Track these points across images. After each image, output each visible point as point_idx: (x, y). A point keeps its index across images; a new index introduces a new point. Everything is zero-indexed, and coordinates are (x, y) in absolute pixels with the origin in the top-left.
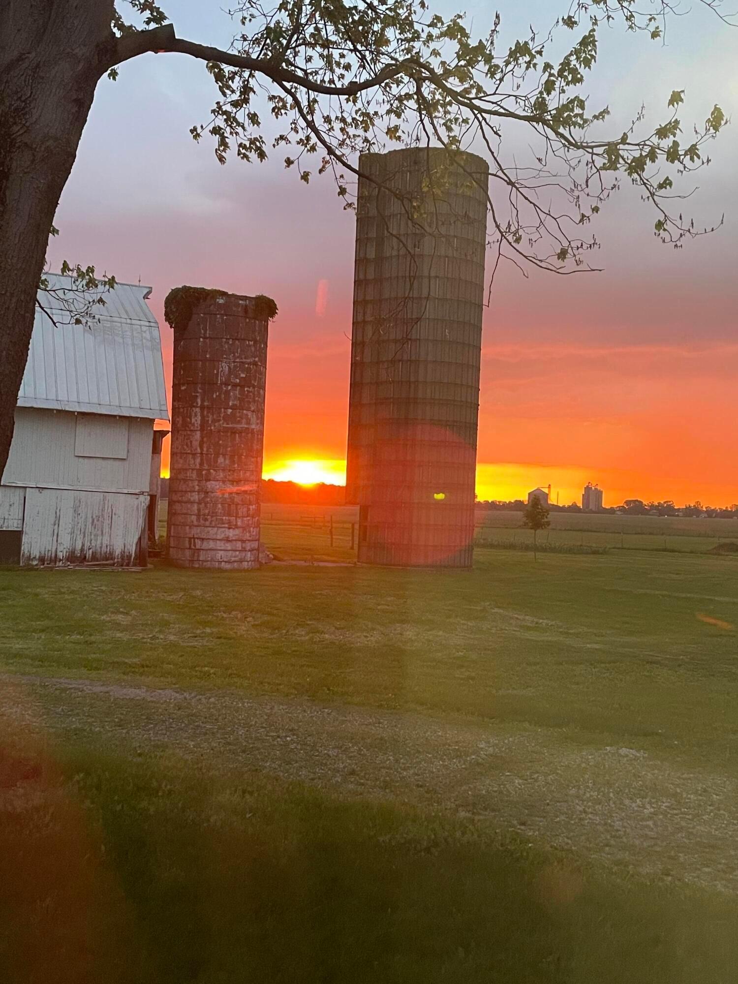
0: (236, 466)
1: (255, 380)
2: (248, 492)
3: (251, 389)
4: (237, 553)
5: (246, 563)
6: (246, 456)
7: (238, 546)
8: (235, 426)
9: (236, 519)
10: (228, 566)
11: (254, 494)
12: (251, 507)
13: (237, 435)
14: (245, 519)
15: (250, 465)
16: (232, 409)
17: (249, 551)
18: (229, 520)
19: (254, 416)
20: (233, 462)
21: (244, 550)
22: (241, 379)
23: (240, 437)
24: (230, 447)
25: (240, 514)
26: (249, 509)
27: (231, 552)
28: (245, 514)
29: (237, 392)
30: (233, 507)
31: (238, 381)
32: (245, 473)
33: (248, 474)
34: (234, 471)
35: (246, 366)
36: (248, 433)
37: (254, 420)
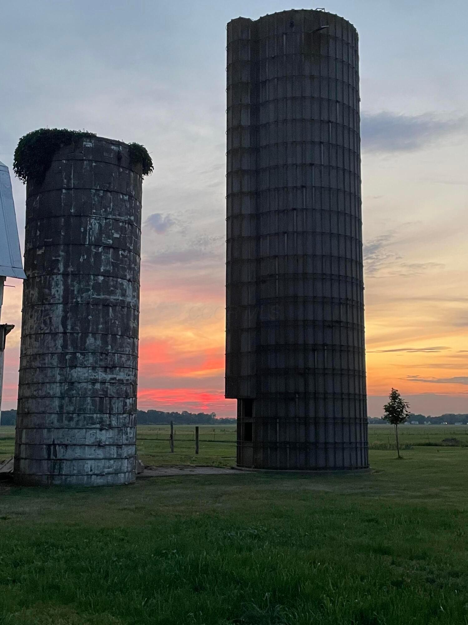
0: (110, 347)
1: (131, 243)
2: (125, 382)
3: (126, 253)
4: (112, 462)
5: (123, 475)
6: (122, 336)
7: (112, 452)
8: (107, 297)
9: (110, 417)
10: (99, 481)
11: (131, 383)
12: (128, 401)
13: (111, 309)
14: (121, 417)
15: (126, 347)
16: (104, 276)
17: (126, 458)
18: (101, 418)
19: (131, 287)
20: (105, 343)
21: (120, 458)
22: (114, 239)
23: (114, 311)
24: (102, 324)
25: (115, 411)
26: (125, 404)
27: (103, 461)
28: (121, 410)
29: (110, 255)
30: (106, 401)
31: (111, 242)
32: (121, 357)
33: (124, 359)
34: (107, 355)
36: (123, 307)
37: (129, 292)
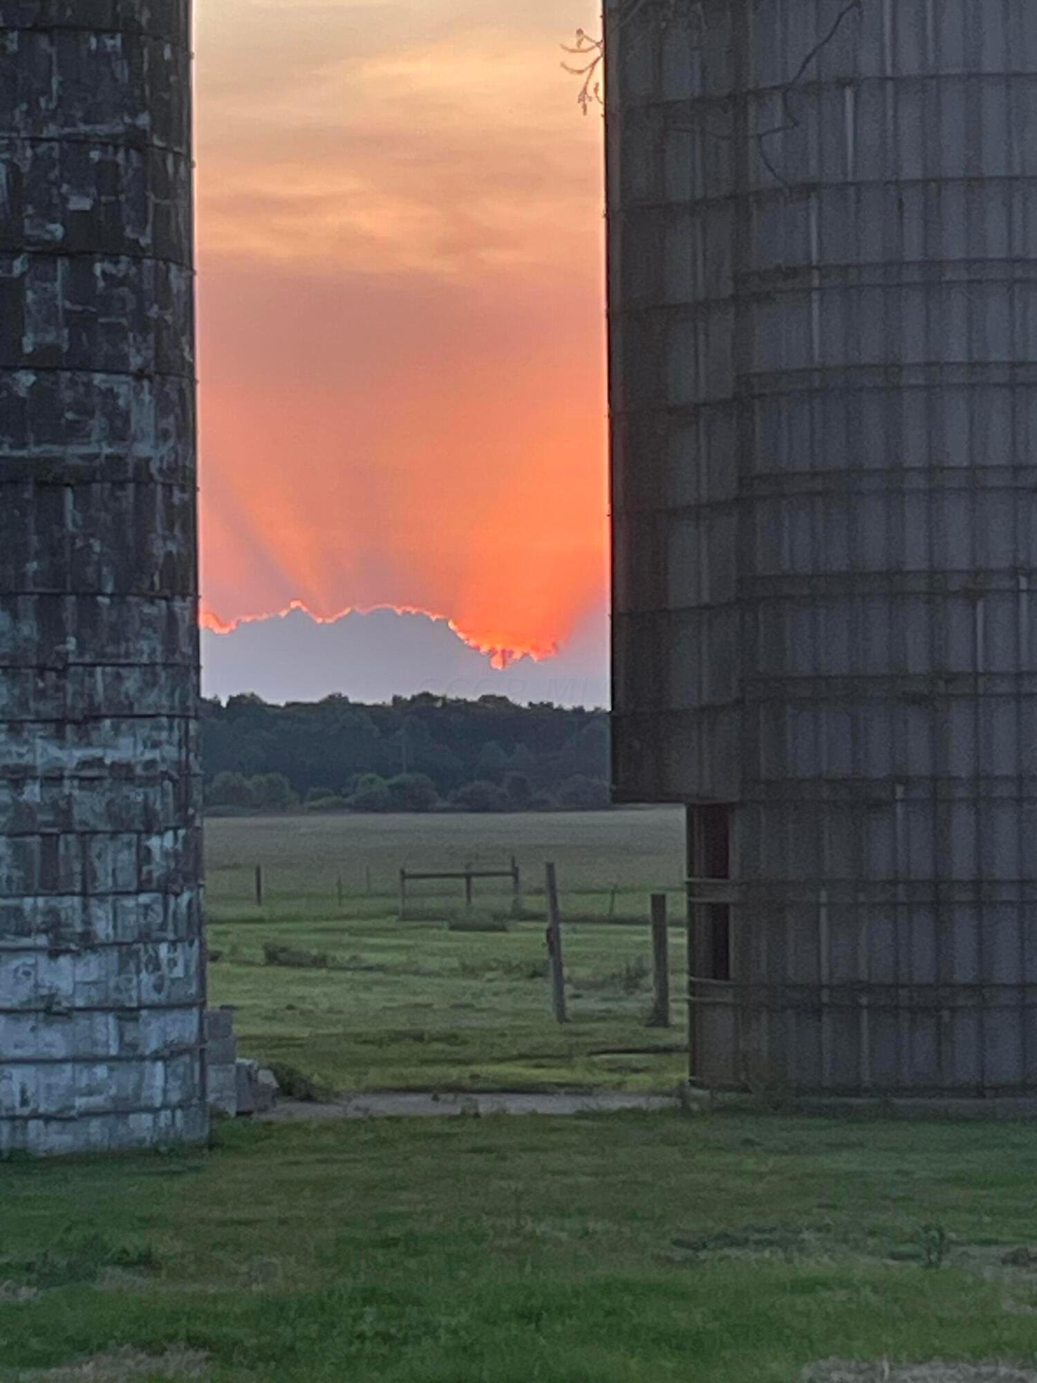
0: (71, 644)
1: (141, 224)
2: (139, 770)
3: (124, 266)
4: (101, 1071)
5: (146, 1119)
6: (119, 596)
7: (100, 1036)
8: (56, 450)
9: (85, 907)
10: (56, 1139)
11: (165, 775)
12: (154, 842)
13: (69, 496)
14: (130, 902)
15: (139, 636)
16: (37, 370)
17: (156, 1057)
18: (52, 912)
19: (147, 397)
20: (52, 628)
21: (130, 1055)
22: (73, 220)
23: (83, 502)
24: (38, 556)
25: (105, 883)
26: (144, 856)
27: (68, 1067)
28: (127, 878)
29: (58, 286)
30: (68, 845)
31: (58, 230)
32: (118, 677)
33: (132, 682)
34: (62, 673)
35: (95, 155)
36: (121, 485)
37: (143, 417)
